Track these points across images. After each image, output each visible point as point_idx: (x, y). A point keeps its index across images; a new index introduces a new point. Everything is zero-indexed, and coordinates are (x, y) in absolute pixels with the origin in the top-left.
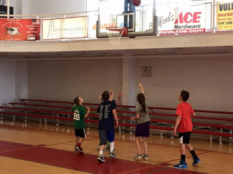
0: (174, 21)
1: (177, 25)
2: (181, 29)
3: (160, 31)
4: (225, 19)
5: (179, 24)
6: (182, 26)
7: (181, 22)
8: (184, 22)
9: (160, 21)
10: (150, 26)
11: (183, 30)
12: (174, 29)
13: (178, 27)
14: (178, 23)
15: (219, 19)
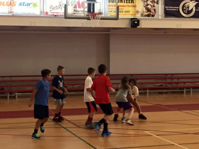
0: (73, 6)
1: (76, 10)
2: (79, 13)
3: (61, 13)
4: (112, 9)
5: (78, 9)
6: (80, 11)
7: (79, 7)
8: (81, 7)
9: (60, 5)
10: (50, 8)
11: (81, 14)
12: (73, 12)
13: (77, 11)
14: (76, 8)
15: (109, 9)
